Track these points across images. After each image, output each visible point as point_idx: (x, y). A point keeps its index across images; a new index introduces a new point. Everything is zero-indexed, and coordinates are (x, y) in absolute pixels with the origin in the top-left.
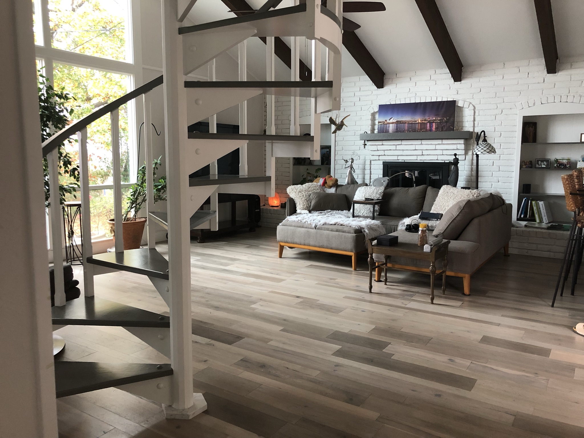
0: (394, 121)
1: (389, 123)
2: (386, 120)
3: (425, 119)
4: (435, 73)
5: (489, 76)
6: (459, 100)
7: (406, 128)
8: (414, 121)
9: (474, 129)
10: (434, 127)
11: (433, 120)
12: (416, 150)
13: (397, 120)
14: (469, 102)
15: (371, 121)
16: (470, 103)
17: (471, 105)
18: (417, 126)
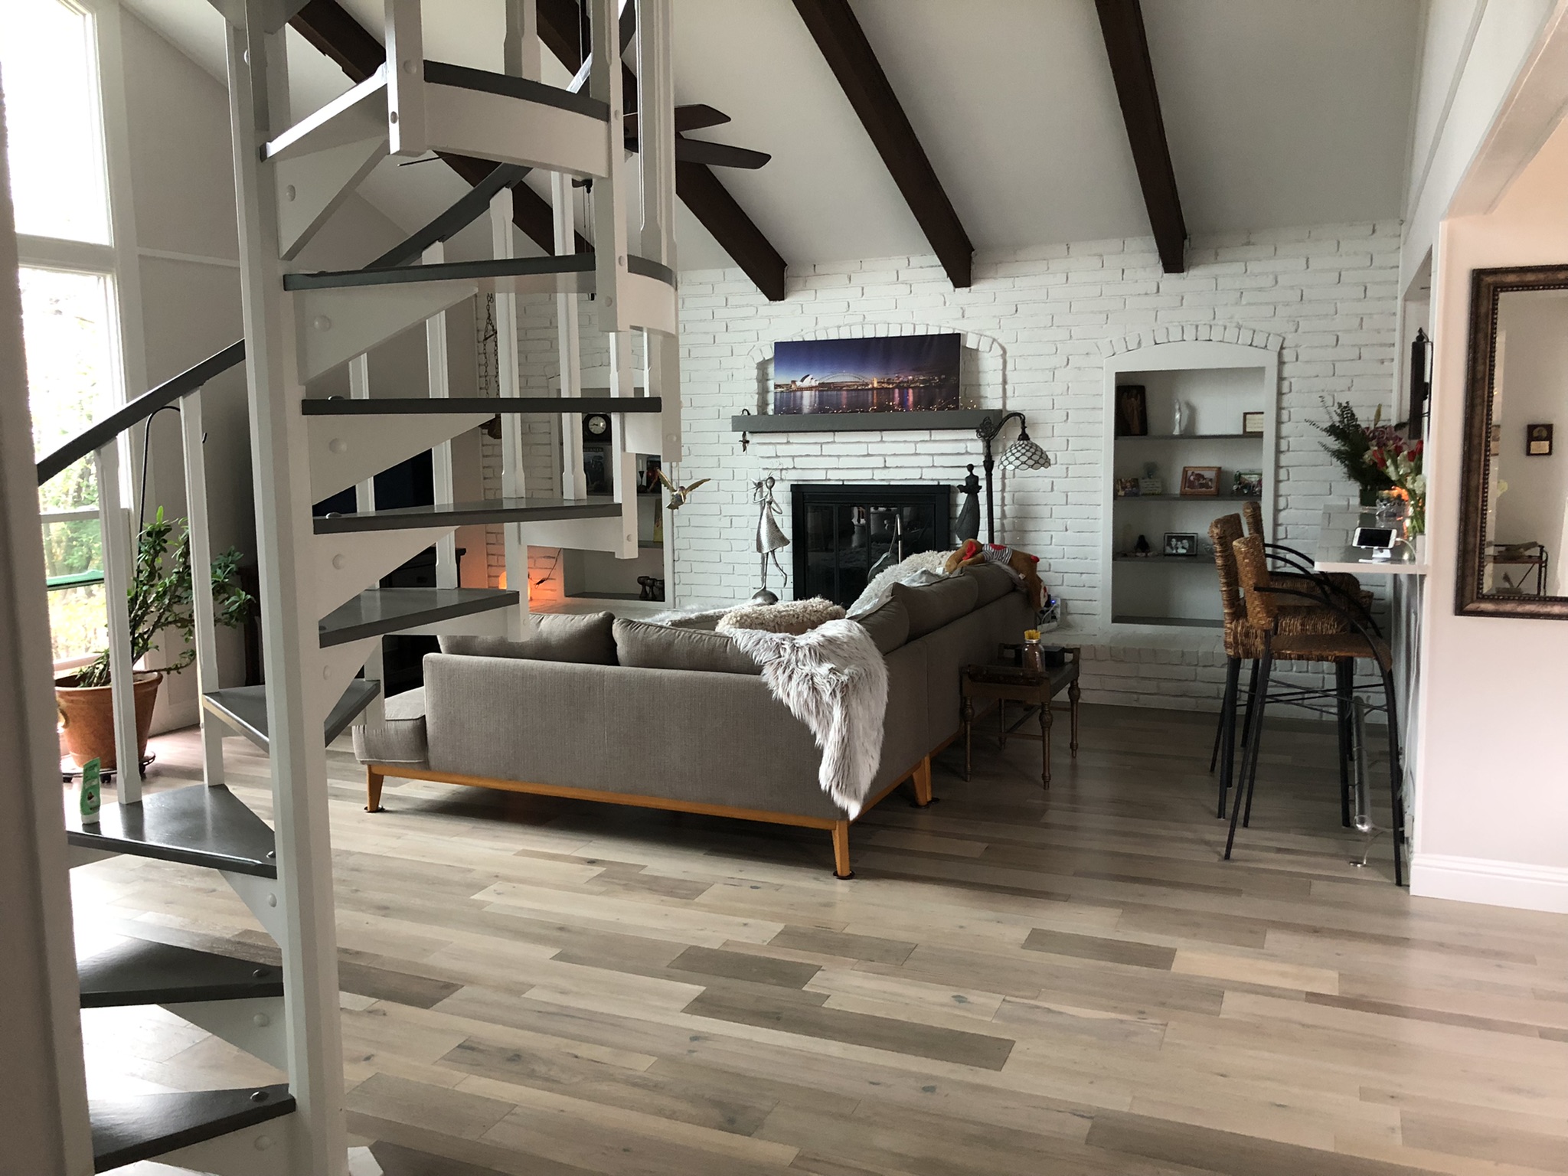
0: (814, 383)
1: (802, 389)
2: (794, 382)
3: (888, 380)
4: (909, 265)
5: (1036, 275)
6: (967, 332)
7: (844, 401)
8: (863, 385)
9: (1004, 404)
10: (911, 398)
11: (908, 382)
12: (868, 455)
13: (821, 382)
14: (991, 337)
15: (756, 384)
16: (994, 340)
17: (995, 345)
18: (870, 396)
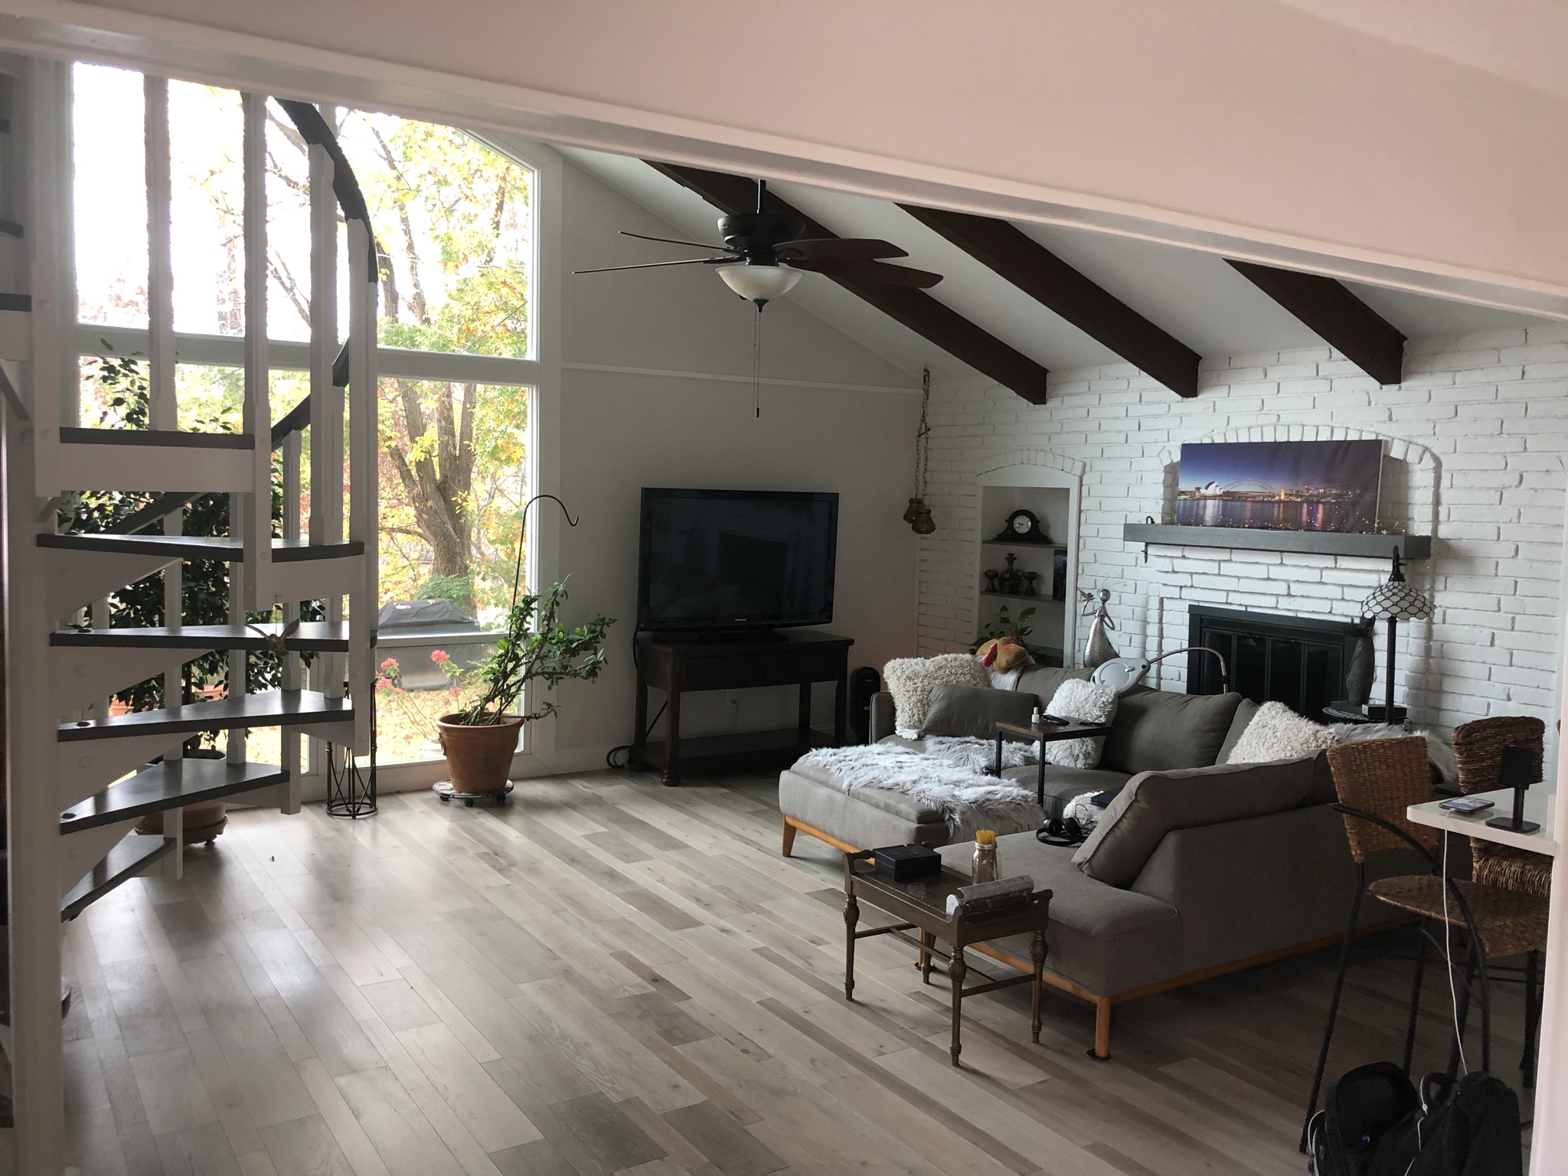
0: (1219, 492)
2: (1198, 489)
3: (1297, 492)
4: (1331, 357)
5: (1482, 369)
6: (1393, 439)
7: (1248, 514)
8: (1269, 496)
9: (1435, 530)
11: (1318, 496)
12: (1269, 579)
13: (1226, 490)
14: (1423, 446)
15: (1162, 489)
16: (1426, 449)
17: (1427, 456)
